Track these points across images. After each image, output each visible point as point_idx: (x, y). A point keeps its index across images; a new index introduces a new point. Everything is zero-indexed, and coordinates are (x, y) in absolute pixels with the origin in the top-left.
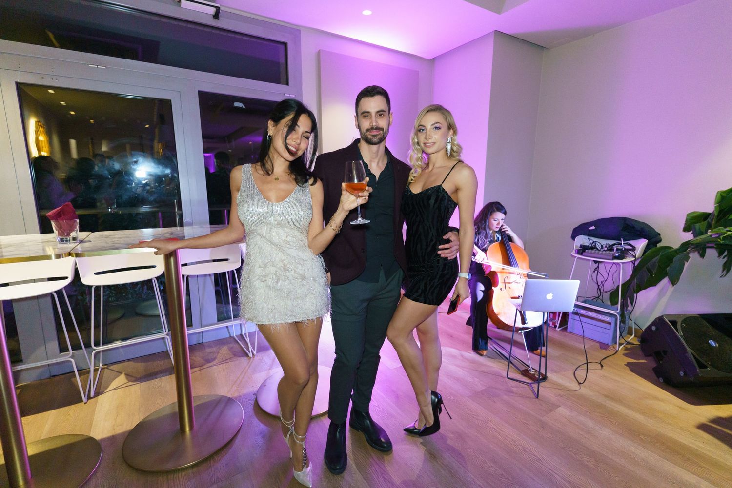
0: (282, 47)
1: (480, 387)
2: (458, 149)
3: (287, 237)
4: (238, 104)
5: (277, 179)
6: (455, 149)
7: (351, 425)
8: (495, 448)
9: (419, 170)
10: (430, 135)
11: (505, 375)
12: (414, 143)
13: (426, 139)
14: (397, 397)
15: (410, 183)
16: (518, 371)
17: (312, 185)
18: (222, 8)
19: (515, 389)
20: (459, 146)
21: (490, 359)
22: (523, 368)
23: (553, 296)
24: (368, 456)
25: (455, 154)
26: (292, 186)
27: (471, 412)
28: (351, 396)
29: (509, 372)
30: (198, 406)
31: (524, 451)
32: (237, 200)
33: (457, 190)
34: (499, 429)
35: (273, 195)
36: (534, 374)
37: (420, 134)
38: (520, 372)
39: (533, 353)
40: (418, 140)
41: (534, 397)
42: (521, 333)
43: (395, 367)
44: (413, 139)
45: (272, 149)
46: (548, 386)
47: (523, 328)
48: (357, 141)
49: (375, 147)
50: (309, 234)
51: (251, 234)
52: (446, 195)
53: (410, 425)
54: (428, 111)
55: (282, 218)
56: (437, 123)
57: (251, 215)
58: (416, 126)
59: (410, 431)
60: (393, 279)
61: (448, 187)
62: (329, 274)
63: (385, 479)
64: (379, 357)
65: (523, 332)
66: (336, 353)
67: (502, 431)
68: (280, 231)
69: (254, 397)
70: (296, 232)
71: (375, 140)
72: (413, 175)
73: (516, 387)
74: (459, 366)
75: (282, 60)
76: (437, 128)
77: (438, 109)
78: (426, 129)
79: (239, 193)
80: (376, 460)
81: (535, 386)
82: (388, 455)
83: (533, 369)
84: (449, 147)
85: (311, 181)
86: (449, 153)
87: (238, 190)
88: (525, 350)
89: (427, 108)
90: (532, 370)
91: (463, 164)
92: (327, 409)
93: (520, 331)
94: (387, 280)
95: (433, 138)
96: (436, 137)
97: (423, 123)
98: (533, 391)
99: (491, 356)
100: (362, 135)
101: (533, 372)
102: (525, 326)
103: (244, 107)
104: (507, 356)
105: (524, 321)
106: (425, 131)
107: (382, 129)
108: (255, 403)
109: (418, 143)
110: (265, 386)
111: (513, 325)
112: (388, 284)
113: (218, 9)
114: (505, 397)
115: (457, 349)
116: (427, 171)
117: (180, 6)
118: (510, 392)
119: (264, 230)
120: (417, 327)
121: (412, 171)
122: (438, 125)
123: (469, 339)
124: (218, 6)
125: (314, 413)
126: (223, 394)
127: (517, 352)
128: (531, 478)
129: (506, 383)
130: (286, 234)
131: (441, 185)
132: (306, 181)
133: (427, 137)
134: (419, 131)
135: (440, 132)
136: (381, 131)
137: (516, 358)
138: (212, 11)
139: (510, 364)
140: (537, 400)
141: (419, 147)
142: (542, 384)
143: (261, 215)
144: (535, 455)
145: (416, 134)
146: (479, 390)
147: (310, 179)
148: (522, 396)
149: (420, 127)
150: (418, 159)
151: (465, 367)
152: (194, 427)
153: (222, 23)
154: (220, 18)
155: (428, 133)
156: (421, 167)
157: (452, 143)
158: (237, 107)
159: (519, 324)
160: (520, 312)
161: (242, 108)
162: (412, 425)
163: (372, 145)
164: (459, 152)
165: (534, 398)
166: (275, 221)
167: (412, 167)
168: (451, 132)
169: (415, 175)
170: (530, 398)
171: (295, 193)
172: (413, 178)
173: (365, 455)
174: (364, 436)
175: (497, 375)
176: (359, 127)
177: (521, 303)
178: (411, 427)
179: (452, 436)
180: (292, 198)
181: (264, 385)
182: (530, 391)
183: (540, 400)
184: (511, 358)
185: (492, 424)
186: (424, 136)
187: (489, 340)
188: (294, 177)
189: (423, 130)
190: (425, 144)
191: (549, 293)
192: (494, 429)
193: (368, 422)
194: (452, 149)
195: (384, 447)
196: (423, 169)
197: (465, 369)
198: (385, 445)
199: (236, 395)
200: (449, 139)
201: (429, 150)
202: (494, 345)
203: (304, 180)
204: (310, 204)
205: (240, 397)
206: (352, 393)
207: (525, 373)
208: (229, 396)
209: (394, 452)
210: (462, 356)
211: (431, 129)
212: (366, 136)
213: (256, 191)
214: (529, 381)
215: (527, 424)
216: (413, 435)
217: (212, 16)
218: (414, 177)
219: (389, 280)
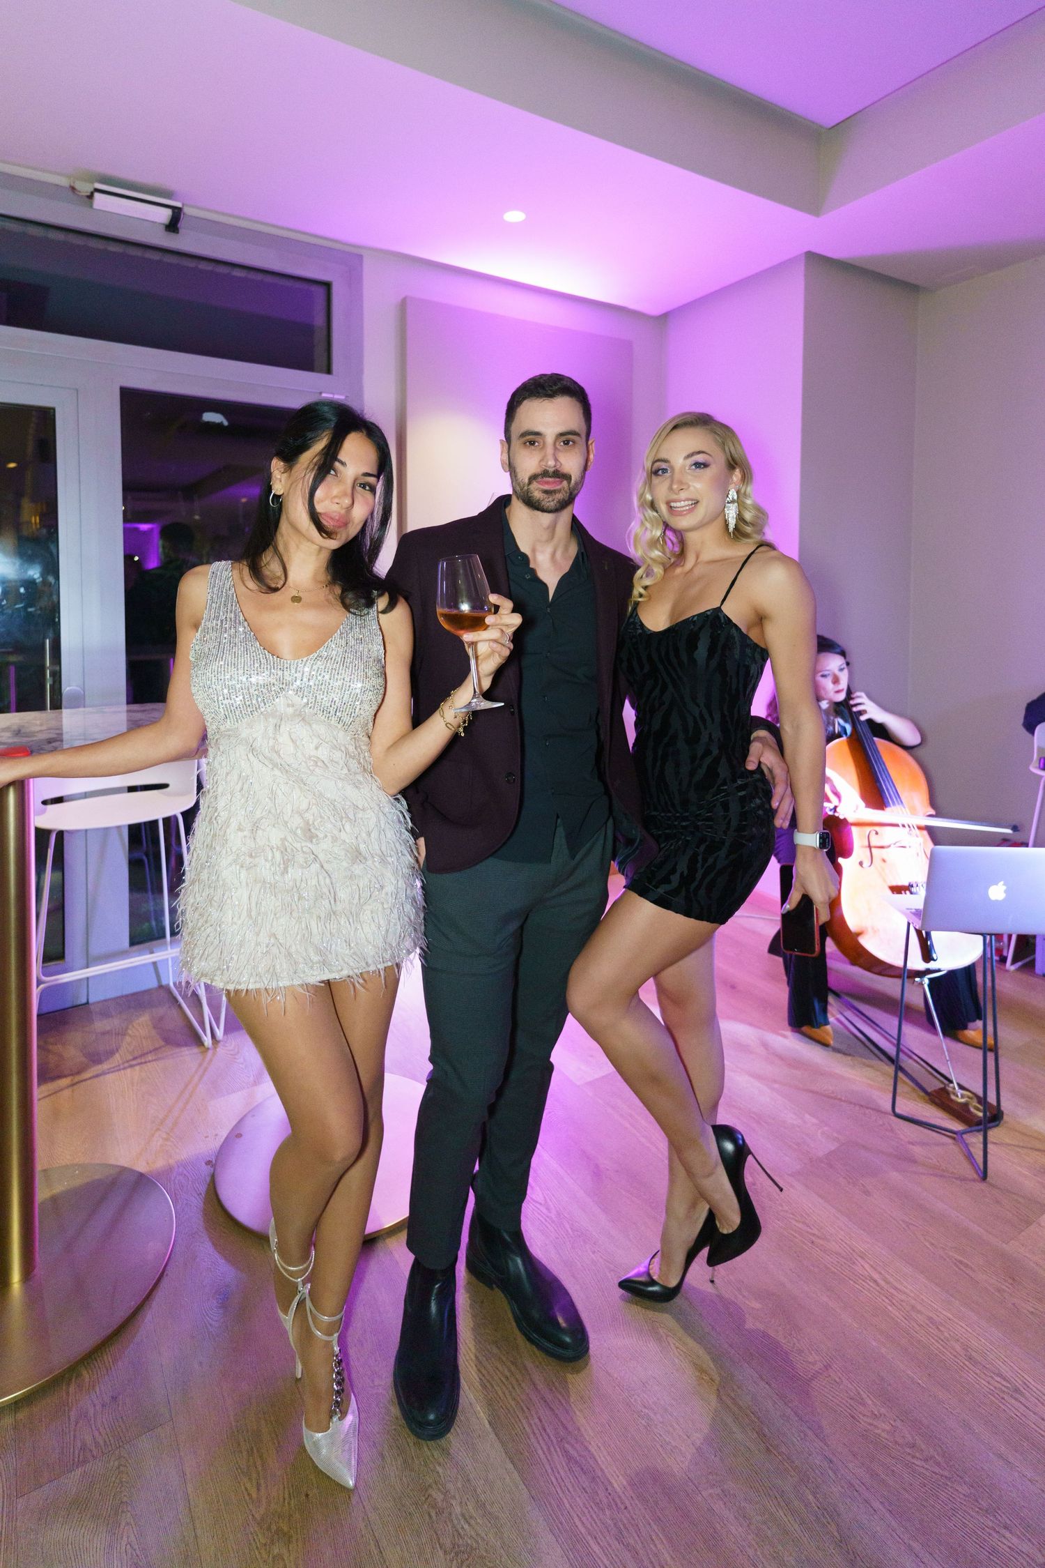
0: (319, 292)
1: (823, 1145)
2: (757, 517)
3: (317, 748)
4: (210, 417)
5: (296, 599)
6: (748, 516)
7: (471, 1267)
8: (883, 1350)
9: (658, 570)
10: (681, 483)
11: (888, 1107)
12: (642, 505)
13: (670, 488)
14: (597, 1173)
15: (637, 604)
16: (922, 1094)
17: (384, 612)
18: (187, 210)
19: (917, 1151)
20: (759, 509)
21: (839, 1055)
22: (933, 1085)
23: (1006, 891)
24: (519, 1376)
25: (748, 529)
26: (336, 616)
27: (804, 1223)
28: (474, 1177)
29: (898, 1098)
30: (54, 1199)
31: (970, 1358)
32: (192, 653)
33: (761, 619)
34: (888, 1282)
35: (284, 639)
36: (966, 1105)
37: (656, 480)
38: (927, 1098)
39: (956, 1039)
40: (652, 496)
41: (976, 1176)
42: (921, 984)
43: (589, 1079)
44: (641, 496)
45: (284, 526)
46: (1008, 1141)
47: (928, 971)
48: (503, 502)
49: (546, 518)
50: (375, 738)
51: (222, 741)
52: (734, 631)
53: (634, 1267)
54: (675, 427)
55: (305, 700)
56: (699, 452)
57: (226, 691)
58: (648, 464)
59: (637, 1289)
60: (590, 850)
61: (735, 611)
62: (422, 841)
63: (570, 1458)
64: (550, 1068)
65: (926, 981)
66: (431, 1059)
67: (896, 1289)
68: (301, 731)
69: (206, 1170)
70: (341, 734)
71: (550, 502)
72: (641, 582)
73: (922, 1144)
74: (758, 1077)
75: (319, 321)
76: (698, 465)
77: (702, 421)
78: (672, 468)
79: (198, 635)
80: (541, 1386)
81: (975, 1140)
82: (578, 1372)
83: (961, 1087)
84: (731, 513)
85: (382, 602)
86: (731, 529)
87: (196, 626)
88: (936, 1033)
89: (674, 419)
90: (960, 1092)
91: (773, 553)
92: (404, 1213)
93: (917, 979)
94: (573, 857)
95: (692, 488)
96: (698, 485)
97: (663, 455)
98: (970, 1157)
99: (843, 1047)
100: (518, 489)
101: (963, 1096)
102: (932, 965)
103: (226, 423)
104: (892, 1050)
105: (927, 954)
106: (667, 475)
107: (567, 477)
108: (207, 1192)
109: (653, 506)
110: (239, 1136)
111: (899, 962)
112: (575, 868)
113: (177, 214)
114: (895, 1176)
115: (751, 1024)
116: (678, 570)
117: (91, 206)
118: (904, 1159)
119: (256, 730)
120: (655, 975)
121: (639, 572)
122: (700, 458)
123: (780, 993)
124: (179, 204)
125: (371, 1228)
126: (124, 1161)
127: (915, 1037)
128: (1000, 1456)
129: (892, 1130)
130: (316, 741)
131: (719, 610)
132: (370, 603)
133: (675, 487)
134: (656, 473)
135: (707, 473)
136: (565, 483)
137: (911, 1054)
138: (164, 215)
139: (900, 1075)
140: (983, 1186)
141: (655, 514)
142: (993, 1134)
143: (252, 691)
144: (1000, 1375)
145: (649, 483)
146: (821, 1154)
147: (380, 595)
148: (939, 1173)
149: (657, 464)
150: (653, 543)
151: (775, 1081)
152: (36, 1271)
153: (184, 242)
154: (180, 231)
155: (677, 476)
156: (663, 564)
157: (739, 501)
158: (208, 423)
159: (916, 963)
160: (919, 932)
161: (220, 425)
162: (642, 1269)
163: (539, 513)
164: (758, 525)
165: (974, 1180)
166: (288, 706)
167: (637, 561)
168: (737, 474)
169: (647, 582)
170: (963, 1179)
171: (341, 633)
172: (642, 591)
173: (510, 1371)
174: (507, 1308)
175: (866, 1105)
176: (511, 468)
177: (920, 906)
178: (639, 1275)
179: (757, 1305)
180: (334, 647)
181: (236, 1134)
182: (961, 1158)
183: (991, 1185)
184: (901, 1055)
185: (866, 1266)
186: (666, 484)
187: (831, 999)
188: (338, 590)
189: (665, 471)
190: (668, 503)
191: (996, 884)
192: (875, 1281)
193: (519, 1261)
194: (740, 518)
195: (563, 1345)
196: (667, 569)
197: (776, 1086)
198: (568, 1340)
199: (160, 1164)
200: (733, 494)
201: (682, 523)
202: (849, 1014)
203: (363, 601)
204: (379, 661)
205: (170, 1169)
206: (477, 1167)
207: (941, 1099)
208: (141, 1167)
209: (593, 1361)
210: (765, 1045)
211: (683, 467)
212: (528, 491)
213: (241, 629)
214: (956, 1126)
215: (967, 1266)
216: (648, 1303)
217: (163, 228)
218: (646, 588)
219: (578, 857)
